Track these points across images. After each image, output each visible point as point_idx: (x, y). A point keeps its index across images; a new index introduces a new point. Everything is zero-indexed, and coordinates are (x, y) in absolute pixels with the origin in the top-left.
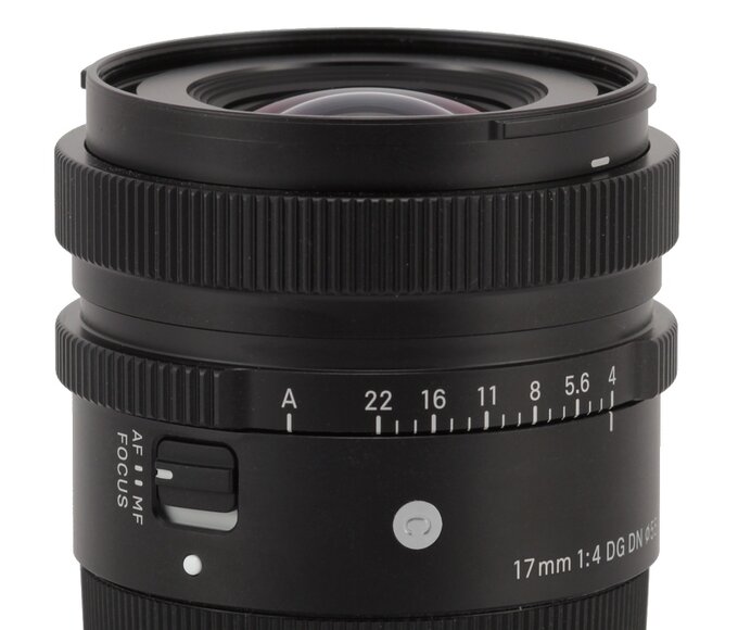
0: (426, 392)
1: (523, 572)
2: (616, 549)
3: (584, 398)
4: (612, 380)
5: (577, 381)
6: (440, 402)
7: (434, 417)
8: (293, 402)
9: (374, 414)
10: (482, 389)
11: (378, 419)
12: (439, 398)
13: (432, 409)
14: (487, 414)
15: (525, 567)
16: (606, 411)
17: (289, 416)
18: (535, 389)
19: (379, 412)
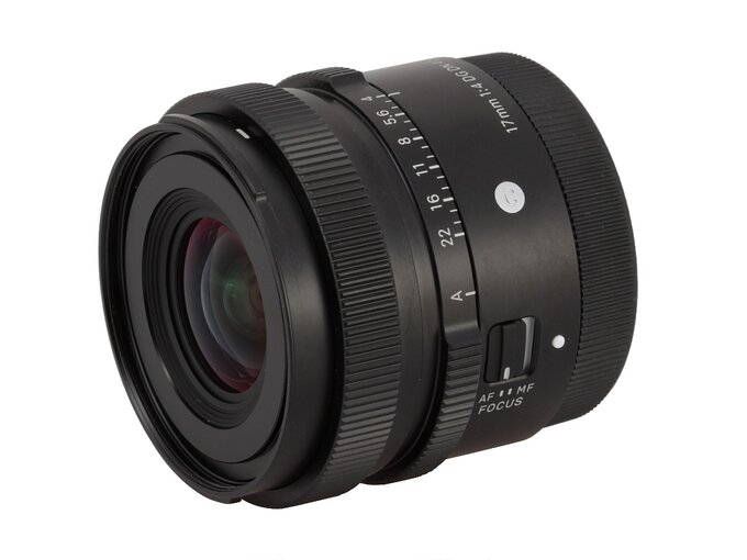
0: (432, 208)
1: (511, 126)
2: (465, 76)
3: (393, 112)
4: (370, 99)
5: (386, 118)
6: (435, 198)
7: (445, 200)
8: (458, 294)
9: (454, 239)
10: (418, 174)
11: (456, 235)
12: (433, 199)
13: (441, 202)
14: (431, 168)
15: (509, 126)
16: (390, 98)
17: (467, 294)
18: (403, 141)
19: (452, 235)
